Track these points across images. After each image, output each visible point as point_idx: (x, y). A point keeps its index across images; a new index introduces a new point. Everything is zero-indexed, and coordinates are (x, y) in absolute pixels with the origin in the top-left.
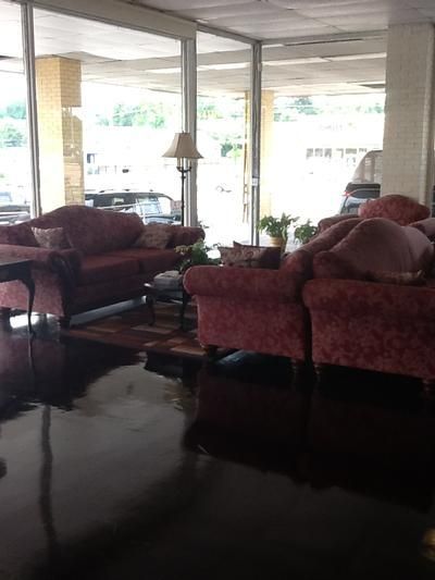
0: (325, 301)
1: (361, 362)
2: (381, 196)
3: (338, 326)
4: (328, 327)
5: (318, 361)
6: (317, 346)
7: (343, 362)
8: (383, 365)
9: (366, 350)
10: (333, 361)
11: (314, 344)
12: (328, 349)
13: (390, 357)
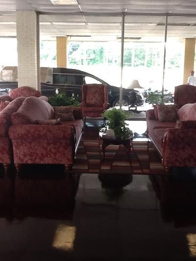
0: (20, 135)
1: (38, 161)
2: (19, 87)
3: (26, 146)
4: (21, 147)
5: (17, 163)
6: (17, 156)
7: (29, 162)
8: (48, 161)
9: (40, 155)
10: (24, 162)
11: (14, 156)
12: (22, 157)
13: (51, 157)
